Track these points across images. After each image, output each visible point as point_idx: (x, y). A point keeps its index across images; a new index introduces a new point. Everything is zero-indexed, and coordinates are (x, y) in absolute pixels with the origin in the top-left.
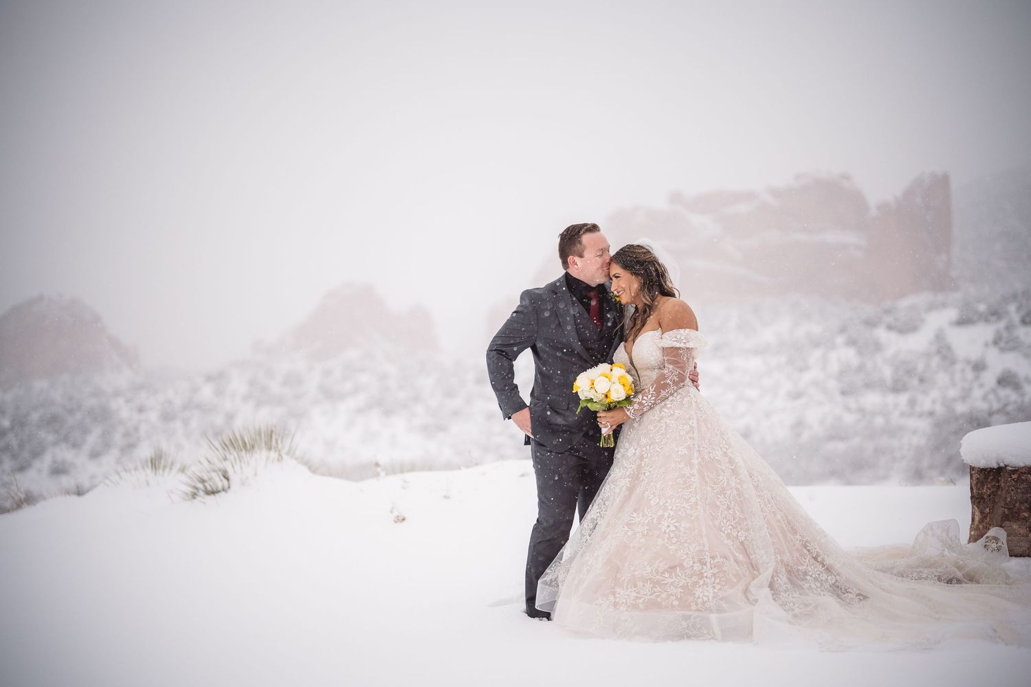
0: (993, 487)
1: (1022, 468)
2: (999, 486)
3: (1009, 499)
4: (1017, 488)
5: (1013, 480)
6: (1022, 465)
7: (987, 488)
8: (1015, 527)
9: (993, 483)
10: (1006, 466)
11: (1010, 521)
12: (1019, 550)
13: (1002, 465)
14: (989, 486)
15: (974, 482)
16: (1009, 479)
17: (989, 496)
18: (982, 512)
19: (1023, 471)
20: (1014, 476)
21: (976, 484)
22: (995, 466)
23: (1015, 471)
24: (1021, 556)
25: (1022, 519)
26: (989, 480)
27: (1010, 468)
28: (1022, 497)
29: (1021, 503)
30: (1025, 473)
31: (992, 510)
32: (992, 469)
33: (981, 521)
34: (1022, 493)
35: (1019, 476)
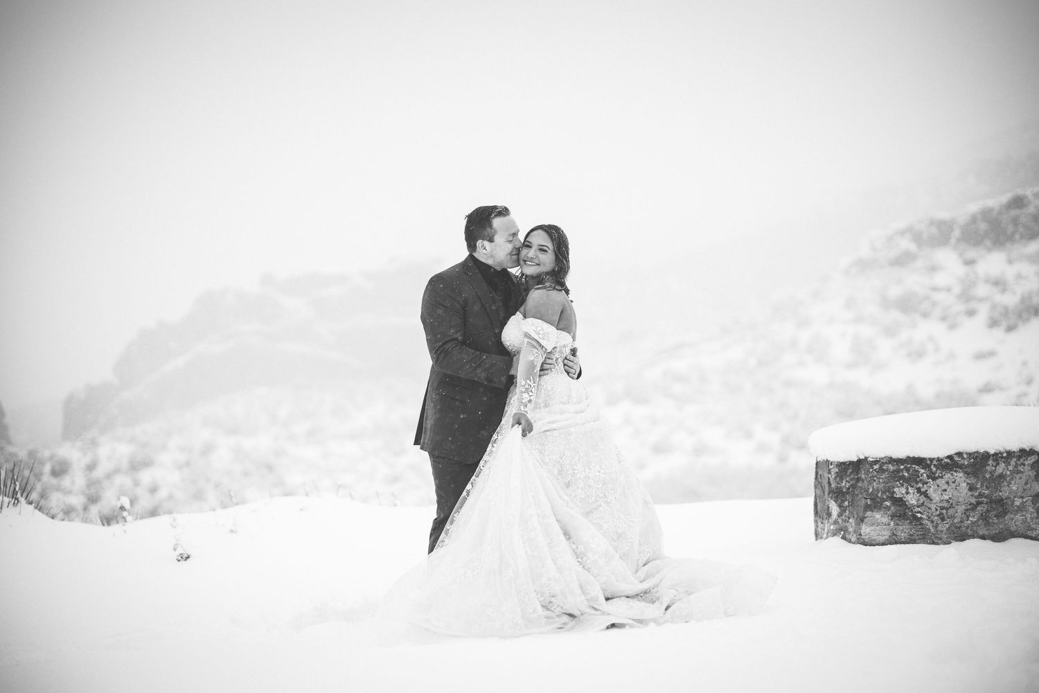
0: (852, 480)
1: (882, 459)
2: (857, 478)
3: (871, 490)
4: (879, 478)
5: (875, 470)
6: (883, 456)
7: (847, 481)
8: (877, 516)
9: (852, 477)
10: (866, 458)
11: (872, 511)
12: (882, 539)
13: (862, 457)
14: (848, 479)
15: (833, 477)
16: (871, 470)
17: (849, 489)
18: (840, 506)
19: (884, 461)
20: (876, 467)
21: (836, 477)
22: (855, 459)
23: (876, 462)
24: (883, 544)
25: (885, 508)
26: (848, 474)
27: (872, 460)
28: (884, 487)
29: (883, 492)
30: (886, 463)
31: (852, 504)
32: (851, 463)
33: (840, 515)
34: (884, 482)
35: (881, 467)
